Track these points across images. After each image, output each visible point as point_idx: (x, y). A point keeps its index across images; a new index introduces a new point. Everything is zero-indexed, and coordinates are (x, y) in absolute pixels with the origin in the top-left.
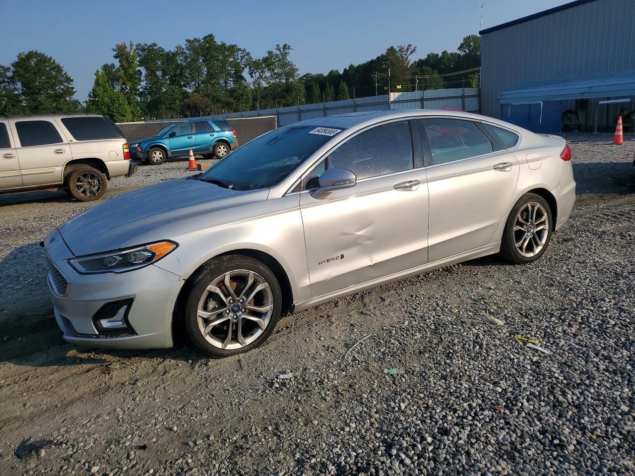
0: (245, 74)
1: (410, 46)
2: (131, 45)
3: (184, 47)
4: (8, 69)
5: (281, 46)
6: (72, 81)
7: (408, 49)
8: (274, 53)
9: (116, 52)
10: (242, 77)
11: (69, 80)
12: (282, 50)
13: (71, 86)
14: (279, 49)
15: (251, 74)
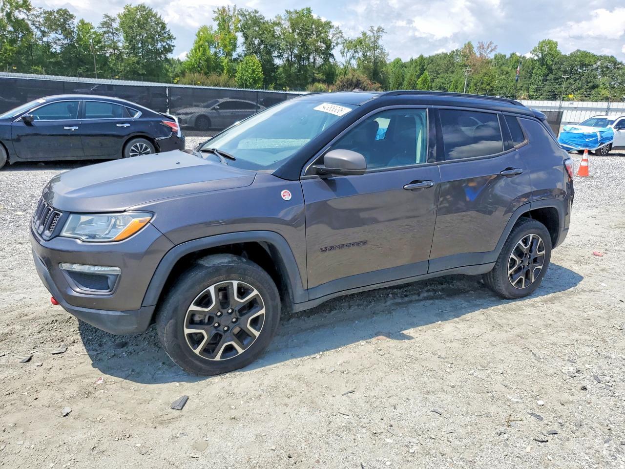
0: (336, 52)
1: (491, 43)
2: (235, 10)
3: (283, 17)
4: (114, 20)
5: (375, 29)
6: (175, 39)
7: (489, 46)
8: (367, 34)
9: (216, 15)
10: (332, 55)
11: (170, 38)
12: (375, 32)
13: (173, 44)
14: (372, 31)
15: (342, 53)
